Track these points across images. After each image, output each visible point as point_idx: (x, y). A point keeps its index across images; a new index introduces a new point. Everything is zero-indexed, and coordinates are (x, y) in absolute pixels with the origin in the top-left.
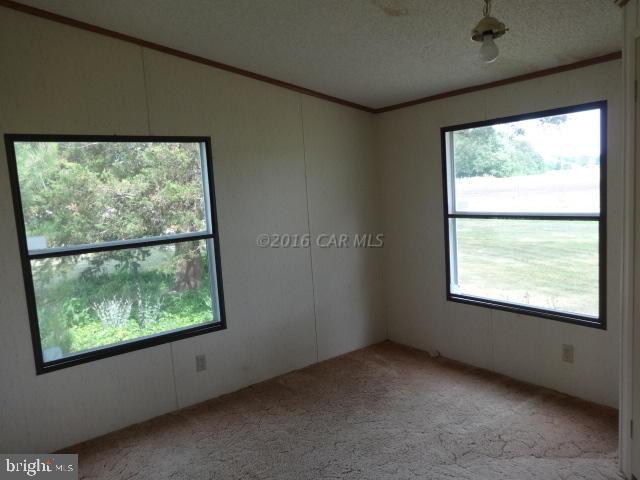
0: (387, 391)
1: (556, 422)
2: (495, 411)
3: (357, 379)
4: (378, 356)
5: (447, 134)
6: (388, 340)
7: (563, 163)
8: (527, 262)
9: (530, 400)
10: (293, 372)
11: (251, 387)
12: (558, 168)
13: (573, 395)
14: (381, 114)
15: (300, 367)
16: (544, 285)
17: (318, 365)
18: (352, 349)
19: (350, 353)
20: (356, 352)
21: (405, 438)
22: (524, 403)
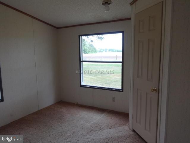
0: (64, 116)
1: (112, 118)
2: (96, 118)
3: (53, 114)
4: (59, 106)
5: (81, 37)
6: (61, 101)
7: (101, 51)
8: (95, 77)
9: (105, 113)
10: (30, 114)
11: (14, 121)
12: (100, 52)
13: (115, 110)
14: (59, 29)
15: (32, 112)
16: (100, 83)
17: (39, 111)
18: (50, 104)
19: (49, 106)
20: (51, 105)
21: (72, 130)
22: (104, 114)
